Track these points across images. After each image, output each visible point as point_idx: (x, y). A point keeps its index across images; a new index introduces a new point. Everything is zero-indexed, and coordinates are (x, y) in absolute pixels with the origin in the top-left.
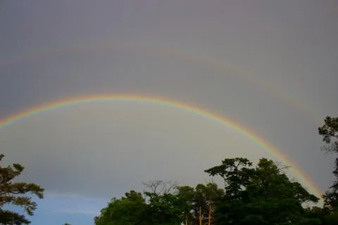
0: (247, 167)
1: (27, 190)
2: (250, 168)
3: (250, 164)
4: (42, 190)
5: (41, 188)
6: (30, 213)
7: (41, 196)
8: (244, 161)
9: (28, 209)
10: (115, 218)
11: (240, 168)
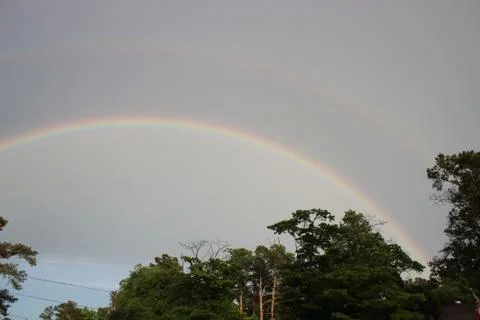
0: (327, 222)
1: (13, 254)
2: (332, 223)
3: (332, 218)
4: (36, 253)
5: (33, 250)
6: (17, 287)
7: (33, 263)
8: (323, 214)
9: (13, 281)
10: (140, 293)
11: (317, 223)
